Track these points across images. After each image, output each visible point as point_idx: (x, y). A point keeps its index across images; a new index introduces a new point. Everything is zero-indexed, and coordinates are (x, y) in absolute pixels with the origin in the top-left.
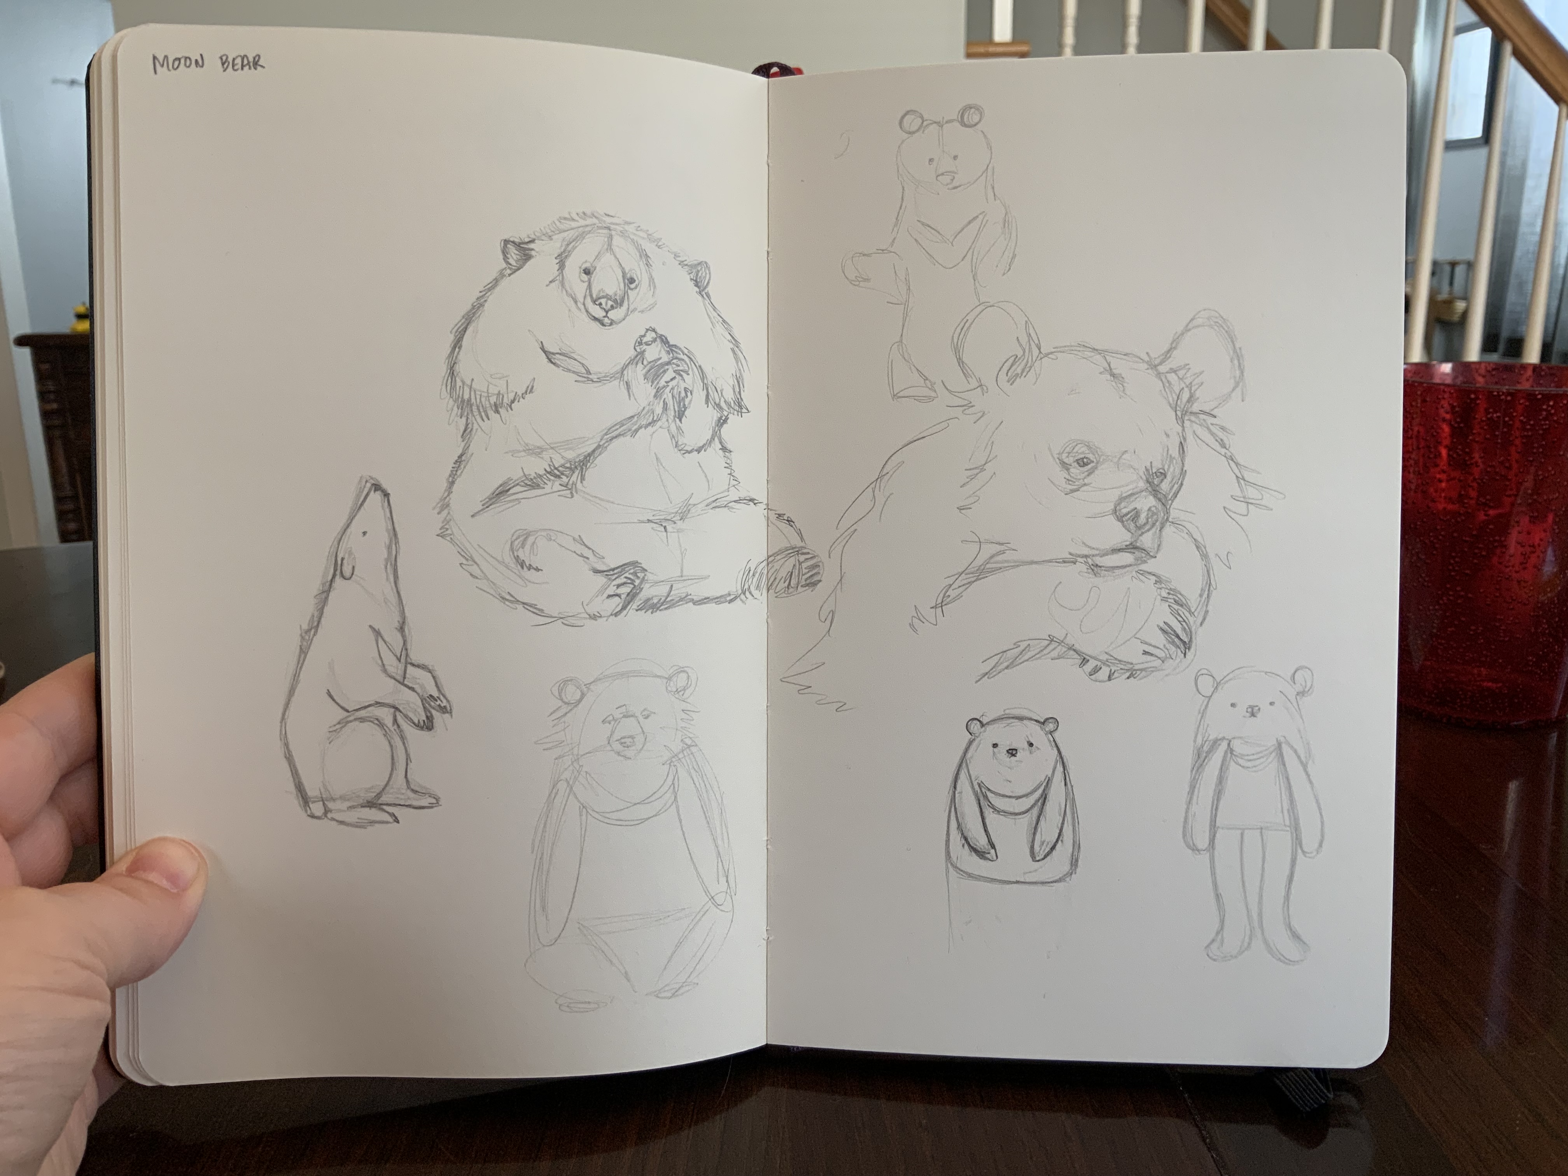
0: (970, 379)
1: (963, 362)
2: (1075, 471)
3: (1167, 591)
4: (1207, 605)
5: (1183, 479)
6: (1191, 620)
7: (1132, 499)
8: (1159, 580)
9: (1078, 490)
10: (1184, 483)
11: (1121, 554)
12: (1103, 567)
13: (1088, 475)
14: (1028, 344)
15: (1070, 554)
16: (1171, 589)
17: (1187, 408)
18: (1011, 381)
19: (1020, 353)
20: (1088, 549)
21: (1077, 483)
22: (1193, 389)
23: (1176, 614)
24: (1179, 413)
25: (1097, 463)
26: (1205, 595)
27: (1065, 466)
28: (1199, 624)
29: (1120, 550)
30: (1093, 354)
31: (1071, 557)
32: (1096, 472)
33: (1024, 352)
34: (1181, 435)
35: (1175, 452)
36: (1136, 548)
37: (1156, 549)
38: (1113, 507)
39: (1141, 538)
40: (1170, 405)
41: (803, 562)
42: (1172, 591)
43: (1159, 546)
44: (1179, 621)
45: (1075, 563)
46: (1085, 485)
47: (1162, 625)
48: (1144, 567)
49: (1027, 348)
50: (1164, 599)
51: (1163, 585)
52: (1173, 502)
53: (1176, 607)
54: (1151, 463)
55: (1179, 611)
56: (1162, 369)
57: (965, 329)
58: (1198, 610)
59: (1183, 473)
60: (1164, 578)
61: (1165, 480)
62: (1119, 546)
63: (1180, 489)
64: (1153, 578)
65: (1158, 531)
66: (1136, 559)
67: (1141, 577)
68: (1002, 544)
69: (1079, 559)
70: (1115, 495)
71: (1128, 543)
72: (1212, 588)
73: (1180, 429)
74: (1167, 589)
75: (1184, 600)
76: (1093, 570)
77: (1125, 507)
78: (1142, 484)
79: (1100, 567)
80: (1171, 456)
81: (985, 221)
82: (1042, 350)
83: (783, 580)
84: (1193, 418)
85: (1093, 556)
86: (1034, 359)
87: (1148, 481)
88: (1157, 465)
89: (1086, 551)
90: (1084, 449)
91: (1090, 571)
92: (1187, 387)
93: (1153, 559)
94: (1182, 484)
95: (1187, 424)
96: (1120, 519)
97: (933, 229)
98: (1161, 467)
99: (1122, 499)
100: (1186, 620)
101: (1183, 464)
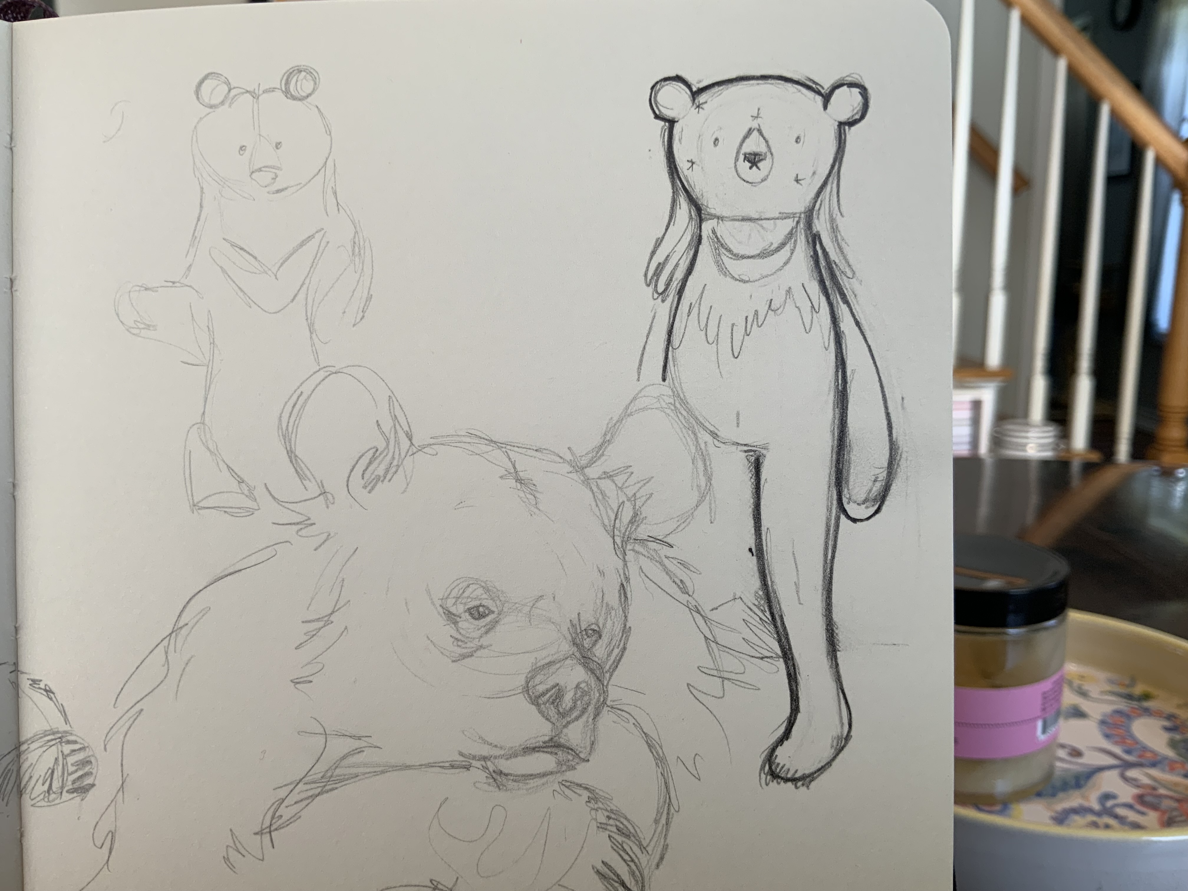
0: (306, 483)
1: (296, 456)
2: (467, 624)
3: (606, 814)
4: (665, 838)
5: (627, 639)
6: (643, 859)
7: (553, 668)
8: (594, 797)
9: (472, 656)
10: (628, 646)
11: (537, 755)
12: (511, 775)
13: (486, 633)
14: (393, 430)
15: (461, 754)
16: (612, 811)
17: (630, 533)
18: (371, 486)
19: (382, 445)
20: (487, 747)
21: (468, 645)
22: (639, 503)
23: (619, 849)
24: (618, 540)
25: (499, 614)
26: (663, 821)
27: (451, 617)
28: (653, 866)
29: (534, 749)
30: (491, 448)
31: (462, 759)
32: (498, 628)
33: (388, 445)
34: (621, 572)
35: (613, 598)
36: (559, 746)
37: (588, 749)
38: (523, 682)
39: (565, 731)
40: (604, 526)
41: (68, 755)
42: (613, 814)
43: (593, 743)
44: (625, 860)
45: (468, 769)
46: (481, 647)
47: (600, 866)
48: (570, 776)
49: (393, 435)
50: (602, 827)
51: (600, 805)
52: (611, 676)
53: (620, 839)
54: (579, 614)
55: (625, 845)
56: (593, 472)
57: (298, 407)
58: (653, 844)
59: (626, 631)
60: (601, 793)
61: (600, 641)
62: (532, 743)
63: (622, 655)
64: (586, 794)
65: (590, 720)
66: (559, 763)
67: (567, 792)
68: (359, 738)
69: (474, 763)
70: (526, 663)
71: (547, 738)
72: (672, 810)
73: (621, 563)
74: (606, 810)
75: (630, 827)
76: (495, 780)
77: (541, 683)
78: (566, 647)
79: (506, 775)
80: (607, 605)
81: (323, 244)
82: (414, 442)
83: (41, 781)
84: (638, 547)
85: (495, 757)
86: (403, 455)
87: (575, 644)
88: (587, 618)
89: (485, 751)
90: (480, 591)
91: (491, 780)
92: (629, 500)
93: (584, 764)
94: (625, 648)
95: (630, 555)
96: (535, 701)
97: (249, 253)
98: (593, 621)
99: (537, 670)
100: (636, 861)
101: (626, 617)
